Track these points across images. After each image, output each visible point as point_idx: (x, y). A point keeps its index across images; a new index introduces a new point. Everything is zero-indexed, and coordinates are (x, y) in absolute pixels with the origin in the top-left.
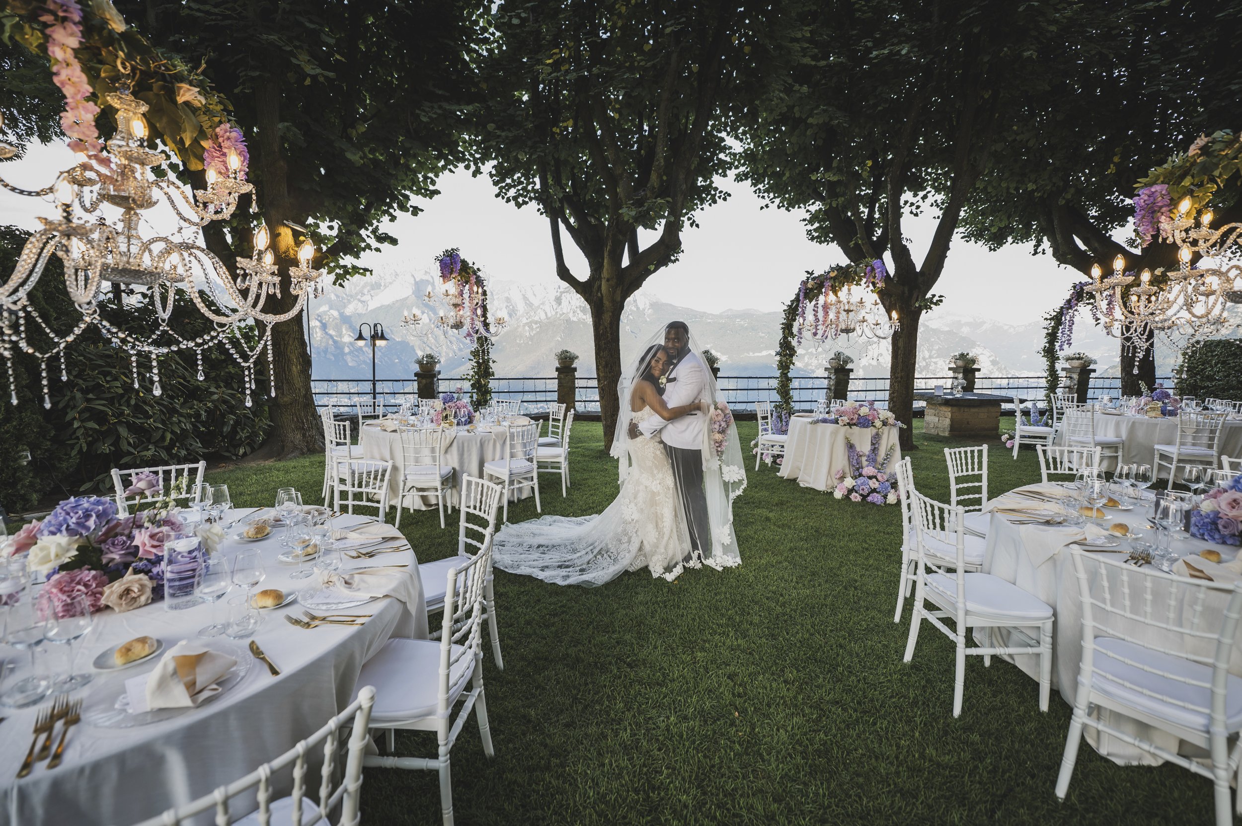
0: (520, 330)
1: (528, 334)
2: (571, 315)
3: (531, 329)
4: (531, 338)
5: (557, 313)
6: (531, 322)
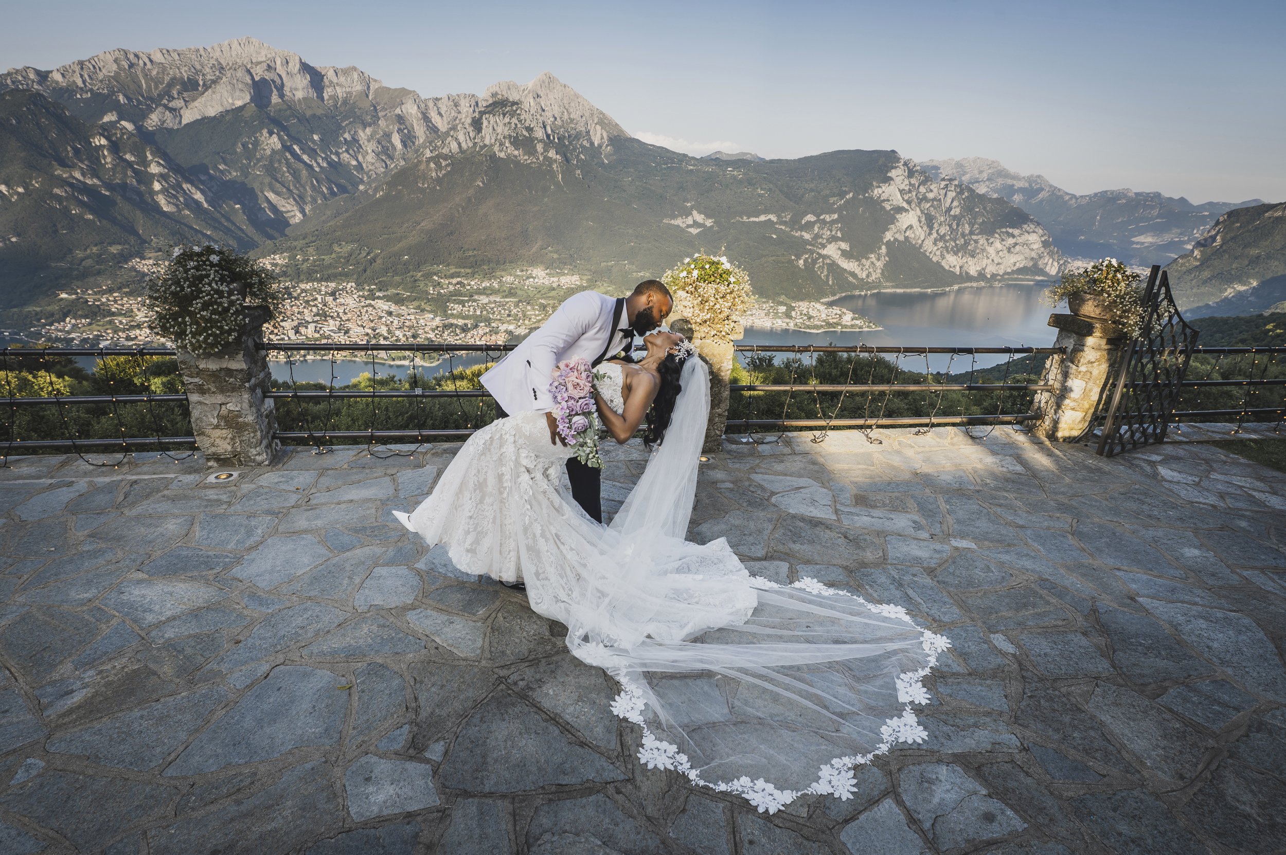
0: (423, 167)
1: (434, 174)
2: (496, 148)
3: (439, 167)
4: (439, 180)
5: (475, 144)
6: (439, 156)
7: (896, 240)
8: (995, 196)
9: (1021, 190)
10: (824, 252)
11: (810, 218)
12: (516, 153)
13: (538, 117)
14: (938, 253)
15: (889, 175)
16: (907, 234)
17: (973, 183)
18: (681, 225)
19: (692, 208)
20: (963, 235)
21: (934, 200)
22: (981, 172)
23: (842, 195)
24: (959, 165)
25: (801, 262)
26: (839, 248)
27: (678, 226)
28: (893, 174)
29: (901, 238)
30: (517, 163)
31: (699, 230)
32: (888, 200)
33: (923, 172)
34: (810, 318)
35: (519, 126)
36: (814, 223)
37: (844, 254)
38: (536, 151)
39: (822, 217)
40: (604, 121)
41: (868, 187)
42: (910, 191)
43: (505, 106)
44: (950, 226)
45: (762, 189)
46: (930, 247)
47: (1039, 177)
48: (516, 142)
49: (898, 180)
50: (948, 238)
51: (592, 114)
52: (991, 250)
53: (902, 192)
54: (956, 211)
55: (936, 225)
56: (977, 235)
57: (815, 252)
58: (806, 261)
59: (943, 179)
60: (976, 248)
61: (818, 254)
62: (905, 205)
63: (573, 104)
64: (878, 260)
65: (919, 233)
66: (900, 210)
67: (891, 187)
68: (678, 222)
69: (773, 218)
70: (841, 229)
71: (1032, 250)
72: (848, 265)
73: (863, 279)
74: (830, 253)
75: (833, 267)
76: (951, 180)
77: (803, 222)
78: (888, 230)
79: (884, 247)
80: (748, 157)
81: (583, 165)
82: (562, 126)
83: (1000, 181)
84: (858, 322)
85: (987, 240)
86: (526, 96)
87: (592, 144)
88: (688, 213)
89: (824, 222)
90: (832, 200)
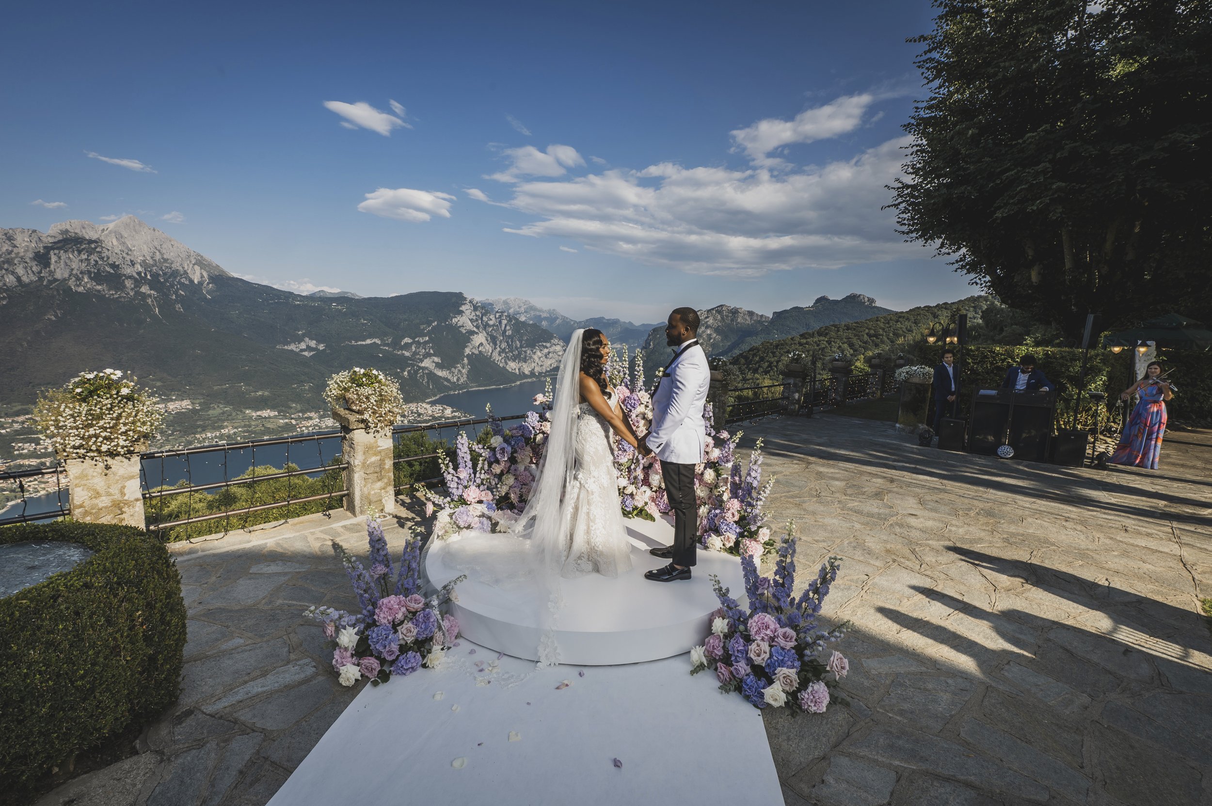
7: (473, 353)
8: (531, 322)
9: (546, 319)
10: (423, 365)
11: (407, 340)
12: (99, 287)
13: (125, 255)
14: (503, 361)
15: (461, 309)
16: (480, 349)
17: (516, 315)
18: (295, 349)
19: (304, 335)
20: (517, 348)
21: (493, 325)
22: (520, 307)
23: (429, 323)
24: (505, 302)
25: (406, 373)
26: (433, 362)
27: (292, 351)
28: (463, 308)
29: (476, 352)
30: (99, 296)
31: (312, 353)
32: (463, 327)
33: (483, 307)
34: (419, 415)
35: (100, 262)
36: (411, 344)
37: (438, 365)
38: (125, 287)
39: (417, 339)
40: (201, 262)
41: (447, 317)
42: (477, 320)
43: (81, 243)
44: (507, 342)
45: (364, 320)
46: (496, 357)
47: (554, 310)
48: (98, 277)
49: (468, 312)
50: (507, 350)
51: (189, 256)
52: (535, 357)
53: (471, 320)
54: (509, 333)
55: (498, 342)
56: (525, 347)
57: (415, 365)
58: (409, 372)
59: (497, 312)
60: (526, 356)
61: (418, 366)
62: (475, 329)
63: (164, 246)
64: (463, 368)
65: (488, 348)
66: (472, 333)
67: (464, 318)
68: (292, 347)
69: (378, 341)
70: (432, 348)
71: (559, 355)
72: (440, 373)
73: (455, 383)
74: (427, 365)
75: (431, 375)
76: (502, 312)
77: (402, 343)
78: (466, 347)
79: (465, 359)
80: (350, 296)
81: (181, 300)
82: (155, 265)
83: (532, 313)
84: (456, 414)
85: (532, 351)
86: (107, 236)
87: (191, 281)
88: (300, 340)
89: (418, 343)
90: (422, 327)
